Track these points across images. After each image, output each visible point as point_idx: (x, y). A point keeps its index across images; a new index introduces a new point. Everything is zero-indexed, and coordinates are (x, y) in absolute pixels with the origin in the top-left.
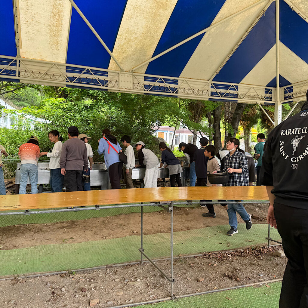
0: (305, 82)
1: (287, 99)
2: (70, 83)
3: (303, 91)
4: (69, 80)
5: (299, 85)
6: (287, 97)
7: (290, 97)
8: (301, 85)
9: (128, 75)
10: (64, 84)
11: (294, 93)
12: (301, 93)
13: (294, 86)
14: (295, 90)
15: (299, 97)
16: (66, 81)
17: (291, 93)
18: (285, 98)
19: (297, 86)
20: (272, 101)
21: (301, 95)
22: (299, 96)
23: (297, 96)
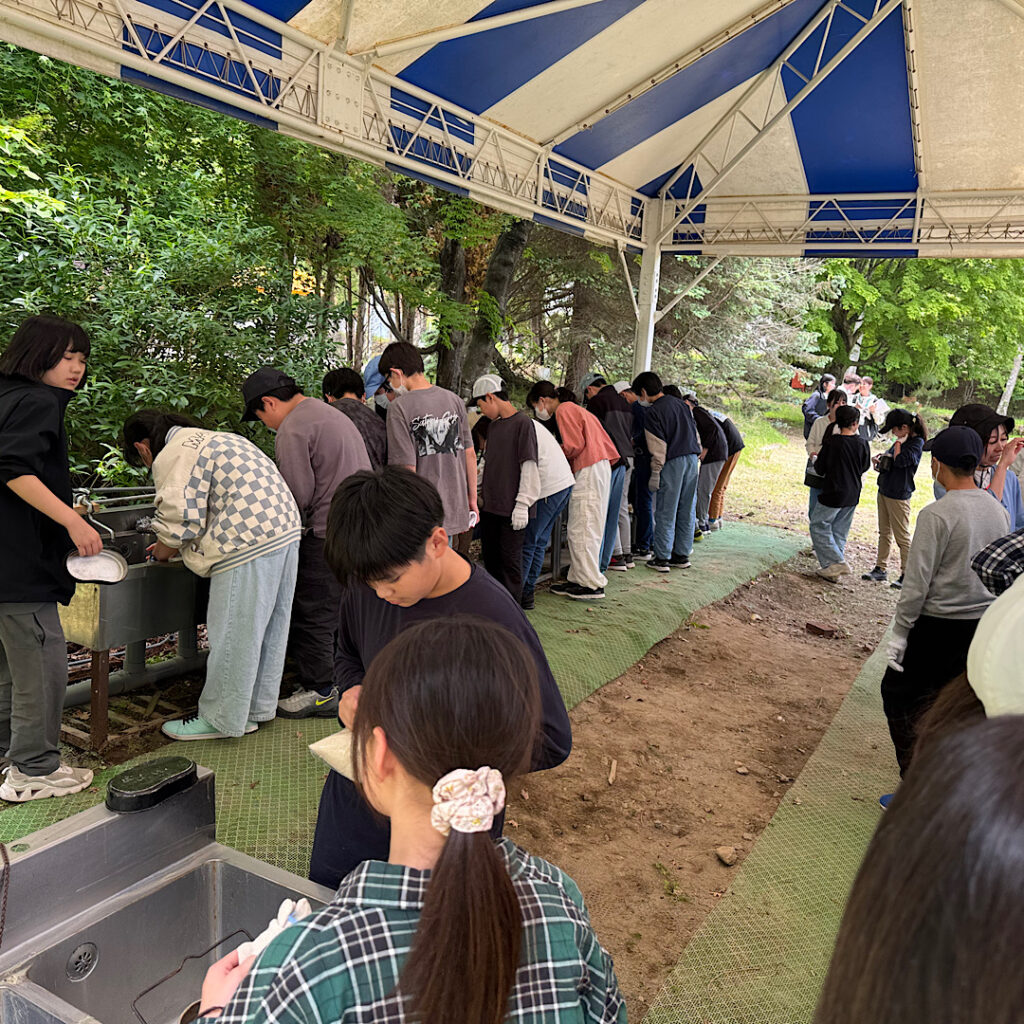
0: (751, 199)
1: (681, 243)
2: (141, 63)
3: (740, 226)
4: (140, 46)
5: (728, 204)
6: (683, 236)
7: (695, 238)
8: (735, 208)
9: (352, 70)
10: (111, 61)
11: (710, 226)
12: (733, 231)
13: (711, 204)
14: (713, 218)
15: (725, 242)
16: (125, 47)
17: (698, 225)
18: (675, 236)
19: (719, 208)
20: (639, 240)
21: (733, 237)
22: (726, 238)
23: (721, 238)
